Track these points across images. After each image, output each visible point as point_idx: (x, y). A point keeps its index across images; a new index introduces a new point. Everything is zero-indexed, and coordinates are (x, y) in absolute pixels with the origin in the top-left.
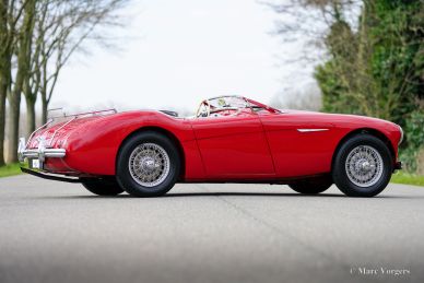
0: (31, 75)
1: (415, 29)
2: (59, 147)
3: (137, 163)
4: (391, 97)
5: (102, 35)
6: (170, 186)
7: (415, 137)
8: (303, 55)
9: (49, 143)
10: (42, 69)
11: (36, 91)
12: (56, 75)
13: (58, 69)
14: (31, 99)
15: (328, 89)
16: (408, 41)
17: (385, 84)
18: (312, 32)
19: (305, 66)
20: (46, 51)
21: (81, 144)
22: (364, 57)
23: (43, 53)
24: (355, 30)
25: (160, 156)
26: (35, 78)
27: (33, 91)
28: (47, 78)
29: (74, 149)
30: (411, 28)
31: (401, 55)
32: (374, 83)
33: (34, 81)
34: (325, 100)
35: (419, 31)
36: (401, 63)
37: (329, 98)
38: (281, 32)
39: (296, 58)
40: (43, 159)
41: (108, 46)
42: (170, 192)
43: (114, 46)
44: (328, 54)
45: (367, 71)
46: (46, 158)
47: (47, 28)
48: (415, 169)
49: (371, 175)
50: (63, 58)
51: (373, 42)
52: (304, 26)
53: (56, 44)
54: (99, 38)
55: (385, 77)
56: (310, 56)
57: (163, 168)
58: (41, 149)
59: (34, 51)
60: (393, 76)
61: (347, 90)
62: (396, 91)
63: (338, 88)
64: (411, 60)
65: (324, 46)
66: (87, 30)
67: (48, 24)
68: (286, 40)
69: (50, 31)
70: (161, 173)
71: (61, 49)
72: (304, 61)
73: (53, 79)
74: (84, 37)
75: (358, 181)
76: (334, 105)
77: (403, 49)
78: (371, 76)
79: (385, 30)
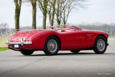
12: (68, 15)
43: (84, 7)
71: (69, 8)
74: (75, 5)
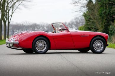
0: (5, 16)
1: (111, 3)
2: (17, 41)
3: (38, 45)
4: (104, 21)
5: (24, 4)
6: (47, 51)
7: (111, 32)
8: (80, 9)
9: (14, 40)
10: (8, 14)
11: (6, 20)
13: (12, 13)
14: (5, 22)
15: (87, 19)
16: (109, 6)
17: (103, 18)
18: (83, 3)
19: (80, 13)
20: (9, 9)
21: (23, 40)
22: (97, 10)
23: (8, 10)
24: (94, 3)
25: (44, 43)
26: (6, 16)
27: (5, 20)
28: (9, 16)
29: (21, 41)
30: (110, 2)
31: (107, 10)
32: (100, 18)
33: (6, 17)
34: (86, 22)
35: (112, 3)
36: (107, 12)
37: (87, 22)
38: (74, 3)
39: (78, 10)
40: (13, 44)
41: (26, 7)
42: (47, 52)
44: (87, 9)
45: (98, 14)
46: (14, 44)
47: (9, 3)
48: (111, 41)
49: (100, 48)
50: (13, 11)
51: (99, 6)
52: (80, 2)
53: (12, 7)
54: (24, 5)
55: (103, 16)
56: (82, 10)
57: (45, 46)
58: (12, 41)
59: (6, 9)
60: (105, 16)
61: (92, 19)
62: (106, 20)
63: (90, 19)
64: (110, 12)
65: (86, 7)
66: (20, 3)
67: (9, 1)
68: (75, 6)
69: (10, 3)
70: (44, 48)
72: (80, 11)
73: (11, 16)
75: (97, 49)
76: (88, 24)
77: (108, 8)
78: (99, 16)
79: (103, 3)
